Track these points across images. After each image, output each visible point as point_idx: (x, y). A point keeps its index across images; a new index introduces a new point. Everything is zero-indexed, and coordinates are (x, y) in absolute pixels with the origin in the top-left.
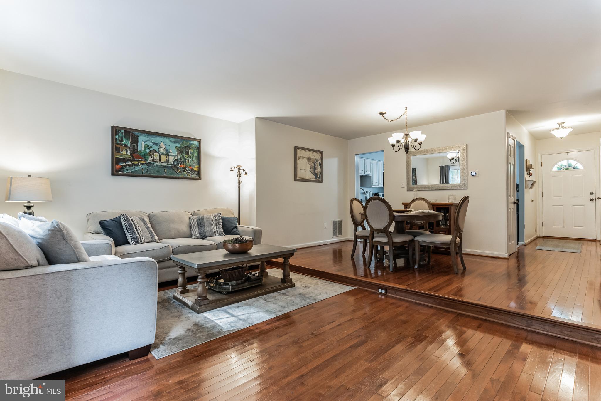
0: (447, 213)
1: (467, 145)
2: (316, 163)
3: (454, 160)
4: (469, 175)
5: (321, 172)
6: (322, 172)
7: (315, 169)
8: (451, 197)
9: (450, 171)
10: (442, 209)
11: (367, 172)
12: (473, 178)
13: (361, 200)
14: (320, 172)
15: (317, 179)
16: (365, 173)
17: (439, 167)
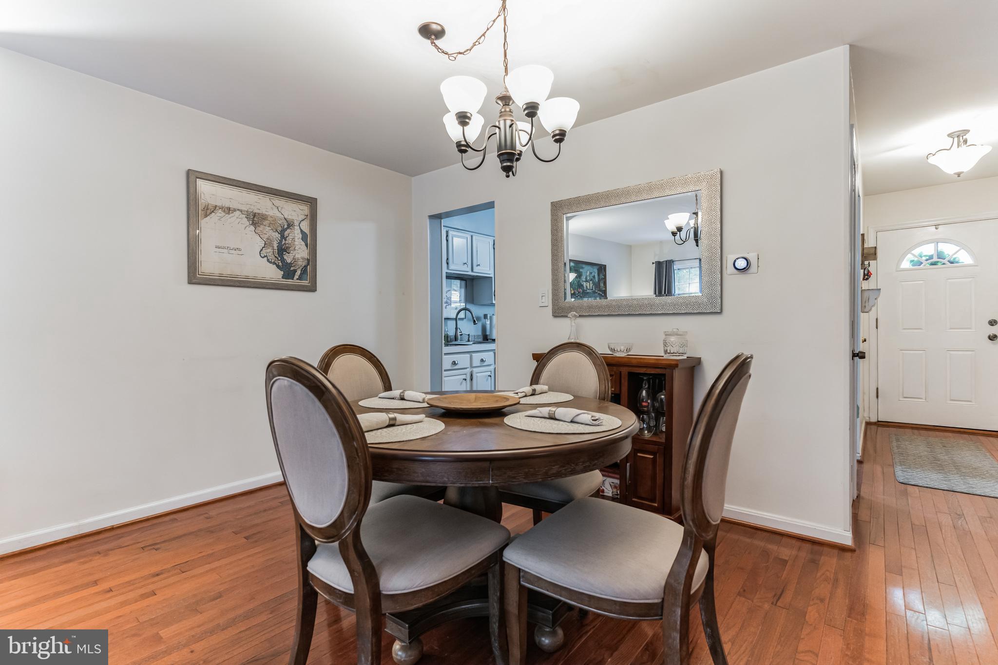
0: (661, 391)
1: (721, 173)
2: (288, 231)
3: (683, 234)
4: (730, 269)
5: (308, 260)
6: (312, 261)
7: (282, 250)
8: (673, 339)
9: (675, 272)
10: (645, 378)
11: (479, 267)
12: (741, 277)
13: (469, 335)
14: (303, 258)
15: (295, 281)
16: (474, 271)
17: (653, 263)
